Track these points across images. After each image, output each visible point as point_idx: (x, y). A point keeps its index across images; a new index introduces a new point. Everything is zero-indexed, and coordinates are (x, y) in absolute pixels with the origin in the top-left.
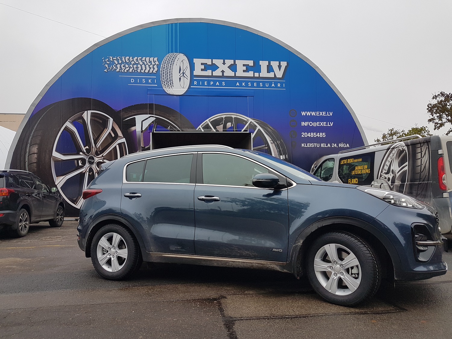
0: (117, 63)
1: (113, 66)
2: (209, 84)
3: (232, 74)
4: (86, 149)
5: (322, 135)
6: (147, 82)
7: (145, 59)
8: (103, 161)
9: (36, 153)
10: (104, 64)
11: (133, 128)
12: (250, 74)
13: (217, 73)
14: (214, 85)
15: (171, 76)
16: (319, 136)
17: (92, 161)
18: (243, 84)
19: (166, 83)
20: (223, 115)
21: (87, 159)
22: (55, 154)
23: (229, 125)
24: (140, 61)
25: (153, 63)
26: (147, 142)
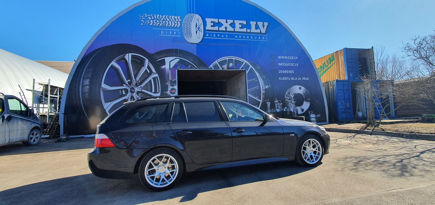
0: (150, 19)
1: (148, 21)
2: (217, 36)
3: (232, 30)
4: (128, 82)
5: (292, 72)
6: (173, 34)
7: (171, 17)
8: (141, 90)
9: (87, 85)
10: (141, 20)
11: (163, 67)
12: (244, 30)
13: (222, 28)
14: (220, 37)
15: (190, 29)
16: (290, 72)
17: (133, 90)
18: (240, 37)
19: (187, 35)
20: (227, 58)
21: (129, 90)
22: (104, 86)
23: (231, 65)
24: (167, 18)
25: (177, 20)
26: (173, 77)
